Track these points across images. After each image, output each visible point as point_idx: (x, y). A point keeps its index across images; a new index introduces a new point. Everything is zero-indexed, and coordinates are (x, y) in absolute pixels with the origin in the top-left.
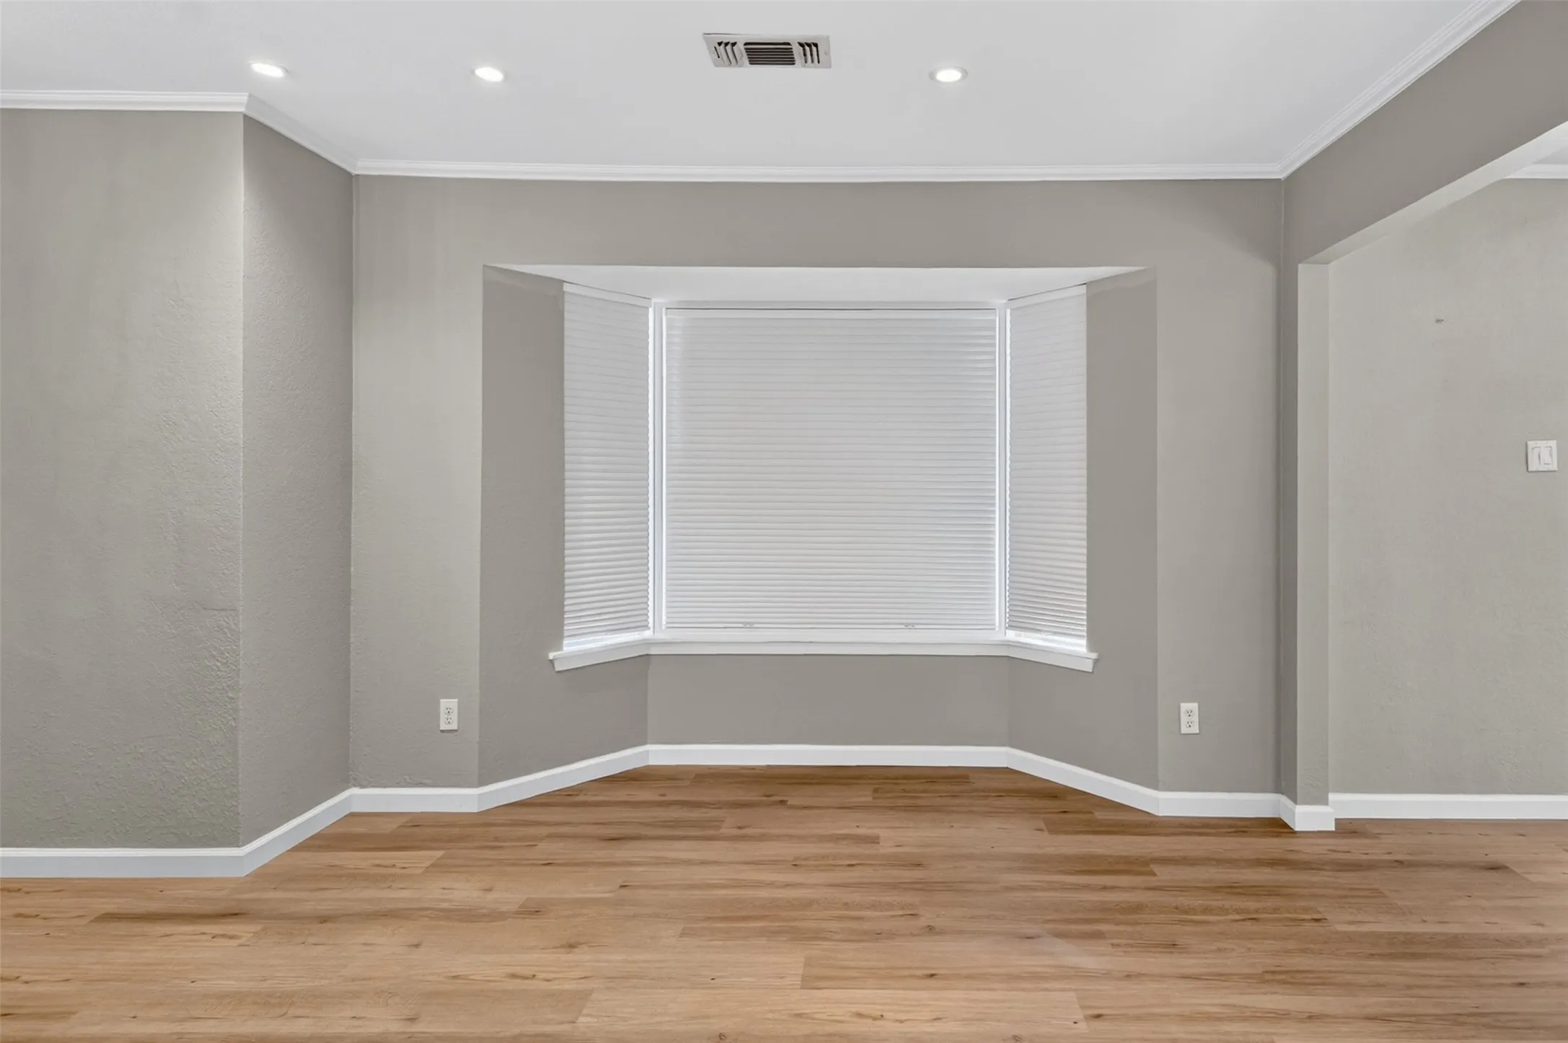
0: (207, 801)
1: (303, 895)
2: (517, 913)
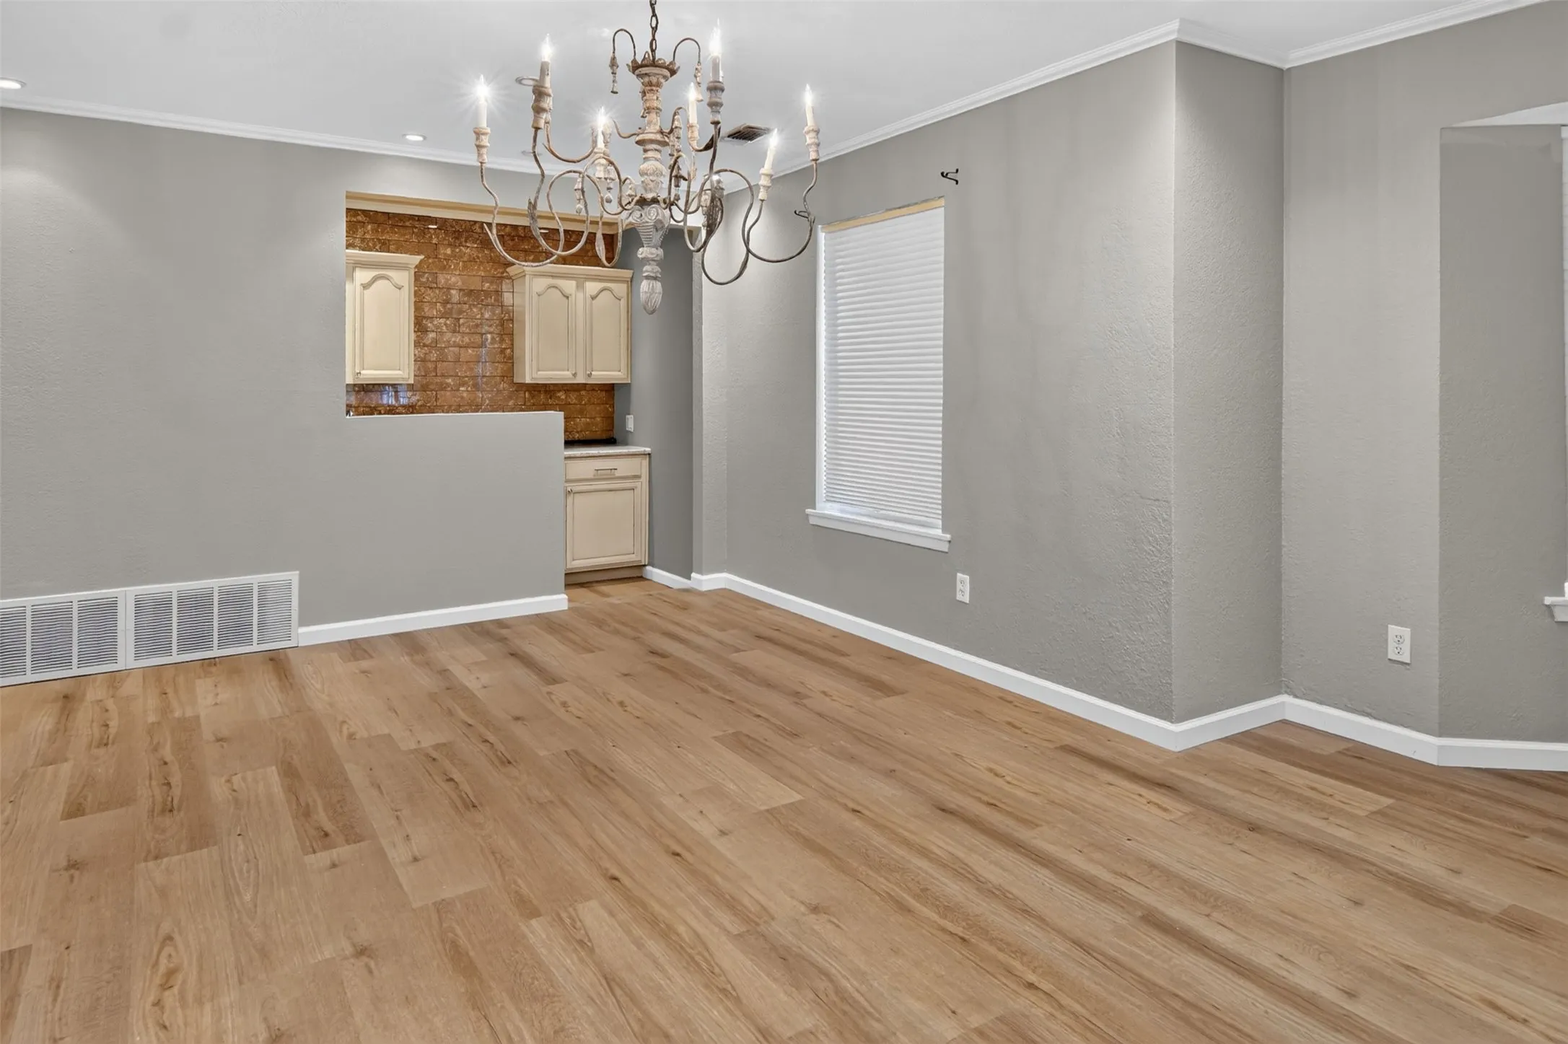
0: (1145, 671)
1: (1232, 792)
2: (1496, 918)
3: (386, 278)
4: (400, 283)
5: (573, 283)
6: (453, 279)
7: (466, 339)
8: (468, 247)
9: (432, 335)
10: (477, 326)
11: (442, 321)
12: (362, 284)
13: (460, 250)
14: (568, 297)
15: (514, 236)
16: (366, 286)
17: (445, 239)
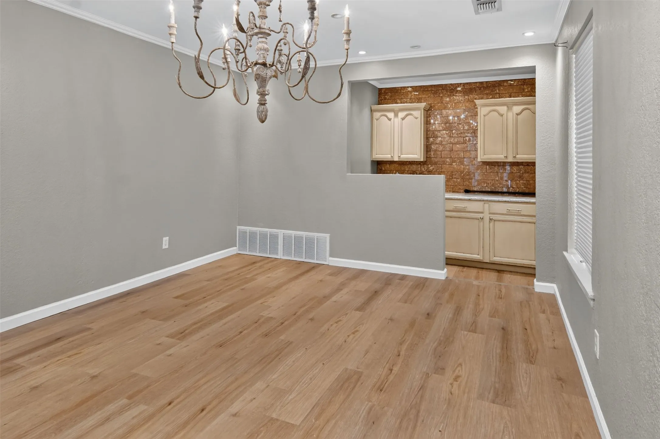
3: (411, 114)
4: (417, 116)
5: (505, 108)
6: (450, 112)
7: (456, 140)
8: (457, 96)
9: (440, 139)
10: (461, 133)
11: (444, 132)
12: (401, 118)
13: (453, 98)
14: (502, 116)
15: (481, 87)
16: (403, 119)
17: (446, 94)
